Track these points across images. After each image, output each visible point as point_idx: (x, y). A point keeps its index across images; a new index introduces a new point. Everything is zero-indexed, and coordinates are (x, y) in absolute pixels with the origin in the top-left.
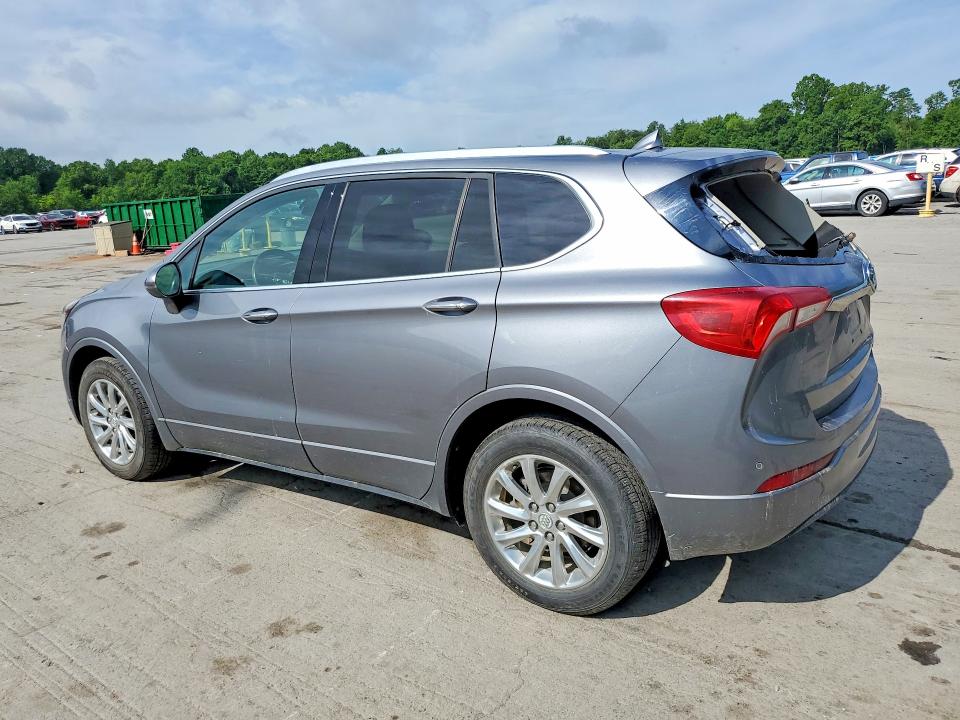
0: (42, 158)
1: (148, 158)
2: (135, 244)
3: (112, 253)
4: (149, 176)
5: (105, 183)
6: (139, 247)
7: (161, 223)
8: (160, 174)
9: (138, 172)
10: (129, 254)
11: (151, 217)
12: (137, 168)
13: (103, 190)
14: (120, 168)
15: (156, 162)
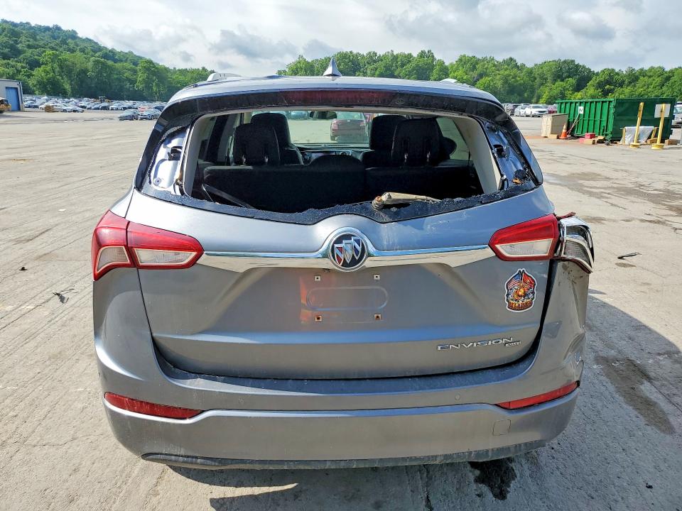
0: (584, 67)
1: (661, 66)
2: (564, 131)
3: (548, 135)
4: (658, 80)
5: (621, 85)
6: (566, 134)
7: (586, 118)
8: (668, 78)
9: (650, 77)
10: (558, 138)
11: (582, 113)
12: (651, 74)
13: (619, 90)
14: (637, 74)
15: (667, 69)
